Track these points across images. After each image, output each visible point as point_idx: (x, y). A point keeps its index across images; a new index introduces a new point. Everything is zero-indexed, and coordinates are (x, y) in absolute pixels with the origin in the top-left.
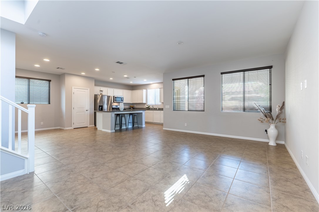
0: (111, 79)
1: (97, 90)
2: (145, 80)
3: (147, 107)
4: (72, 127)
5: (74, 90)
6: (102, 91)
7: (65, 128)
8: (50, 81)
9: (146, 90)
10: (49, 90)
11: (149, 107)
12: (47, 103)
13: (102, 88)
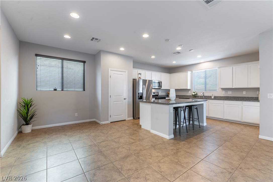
0: (153, 57)
1: (135, 73)
2: (199, 56)
3: (194, 94)
4: (108, 120)
5: (111, 73)
6: (140, 74)
7: (101, 123)
8: (84, 62)
9: (190, 72)
10: (84, 73)
11: (197, 94)
12: (82, 90)
13: (140, 71)
